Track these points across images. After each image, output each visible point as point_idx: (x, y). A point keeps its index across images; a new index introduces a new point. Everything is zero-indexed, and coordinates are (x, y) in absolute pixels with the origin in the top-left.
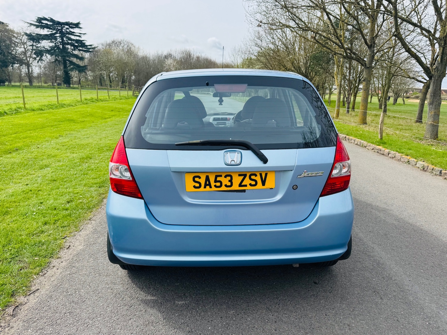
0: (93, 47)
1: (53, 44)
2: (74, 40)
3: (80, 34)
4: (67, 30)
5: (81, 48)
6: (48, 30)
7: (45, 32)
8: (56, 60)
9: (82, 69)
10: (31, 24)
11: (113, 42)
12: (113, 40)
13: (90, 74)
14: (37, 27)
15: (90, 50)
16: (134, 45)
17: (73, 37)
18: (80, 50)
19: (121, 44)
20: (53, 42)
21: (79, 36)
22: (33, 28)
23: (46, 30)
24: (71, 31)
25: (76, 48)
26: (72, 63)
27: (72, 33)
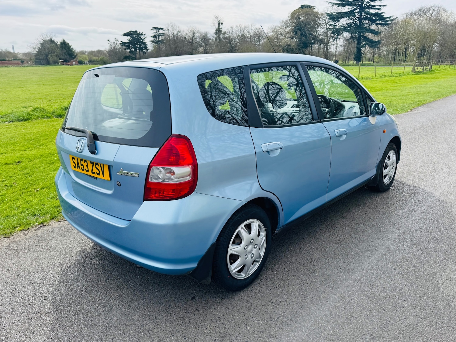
0: (392, 18)
1: (351, 21)
2: (372, 14)
3: (380, 6)
4: (368, 4)
5: (378, 22)
6: (349, 7)
7: (346, 9)
8: (352, 37)
9: (374, 44)
10: (334, 4)
11: (420, 10)
12: (420, 8)
13: (384, 49)
14: (339, 5)
15: (388, 23)
16: (447, 10)
17: (372, 11)
18: (377, 24)
19: (429, 11)
20: (351, 19)
21: (379, 9)
22: (335, 7)
23: (347, 7)
24: (370, 5)
25: (373, 22)
26: (366, 39)
27: (372, 7)
